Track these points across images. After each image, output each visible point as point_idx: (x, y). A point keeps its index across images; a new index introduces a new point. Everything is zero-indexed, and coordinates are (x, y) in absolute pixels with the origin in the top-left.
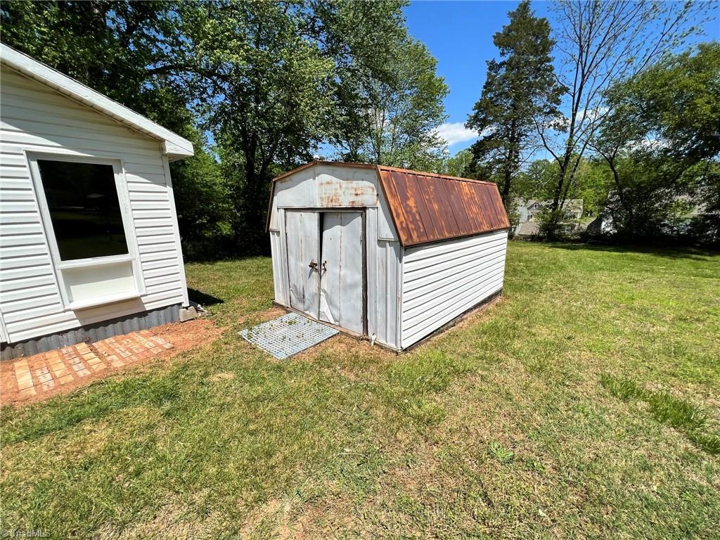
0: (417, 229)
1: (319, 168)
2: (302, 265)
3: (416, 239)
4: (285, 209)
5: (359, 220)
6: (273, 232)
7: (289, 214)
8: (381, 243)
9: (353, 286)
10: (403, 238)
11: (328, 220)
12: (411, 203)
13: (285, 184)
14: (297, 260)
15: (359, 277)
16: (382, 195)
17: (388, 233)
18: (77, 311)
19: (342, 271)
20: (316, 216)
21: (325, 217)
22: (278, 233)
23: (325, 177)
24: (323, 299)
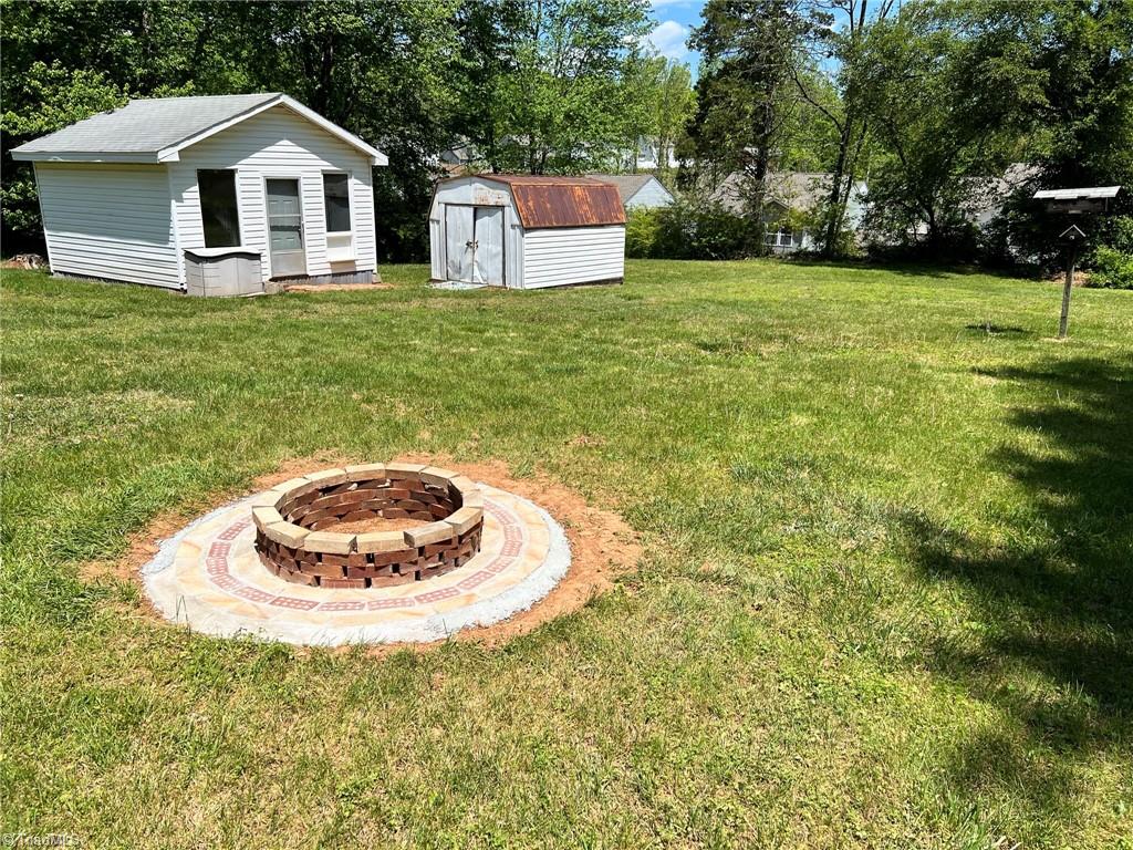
0: (533, 219)
1: (474, 179)
2: (459, 244)
3: (532, 224)
4: (446, 204)
5: (500, 213)
6: (433, 221)
7: (449, 207)
8: (513, 226)
9: (496, 255)
10: (524, 224)
11: (479, 213)
12: (531, 204)
13: (446, 186)
14: (455, 241)
15: (500, 248)
16: (513, 199)
17: (517, 222)
18: (332, 263)
19: (489, 246)
20: (472, 210)
21: (478, 210)
22: (438, 222)
23: (478, 185)
24: (476, 268)
